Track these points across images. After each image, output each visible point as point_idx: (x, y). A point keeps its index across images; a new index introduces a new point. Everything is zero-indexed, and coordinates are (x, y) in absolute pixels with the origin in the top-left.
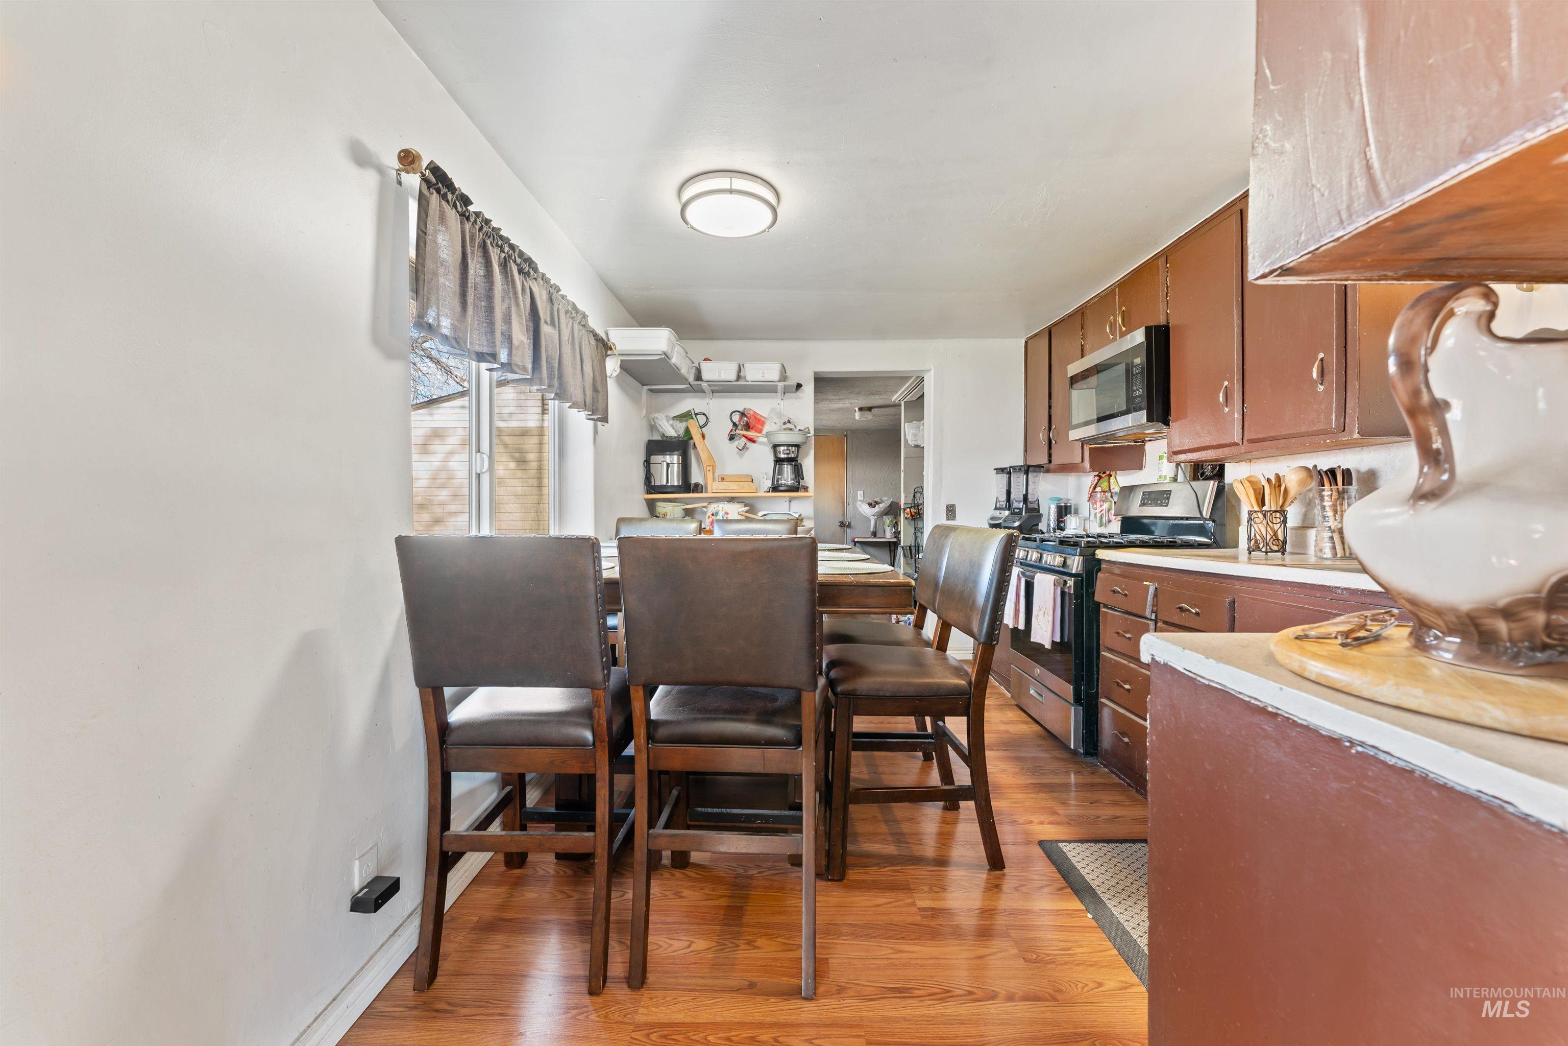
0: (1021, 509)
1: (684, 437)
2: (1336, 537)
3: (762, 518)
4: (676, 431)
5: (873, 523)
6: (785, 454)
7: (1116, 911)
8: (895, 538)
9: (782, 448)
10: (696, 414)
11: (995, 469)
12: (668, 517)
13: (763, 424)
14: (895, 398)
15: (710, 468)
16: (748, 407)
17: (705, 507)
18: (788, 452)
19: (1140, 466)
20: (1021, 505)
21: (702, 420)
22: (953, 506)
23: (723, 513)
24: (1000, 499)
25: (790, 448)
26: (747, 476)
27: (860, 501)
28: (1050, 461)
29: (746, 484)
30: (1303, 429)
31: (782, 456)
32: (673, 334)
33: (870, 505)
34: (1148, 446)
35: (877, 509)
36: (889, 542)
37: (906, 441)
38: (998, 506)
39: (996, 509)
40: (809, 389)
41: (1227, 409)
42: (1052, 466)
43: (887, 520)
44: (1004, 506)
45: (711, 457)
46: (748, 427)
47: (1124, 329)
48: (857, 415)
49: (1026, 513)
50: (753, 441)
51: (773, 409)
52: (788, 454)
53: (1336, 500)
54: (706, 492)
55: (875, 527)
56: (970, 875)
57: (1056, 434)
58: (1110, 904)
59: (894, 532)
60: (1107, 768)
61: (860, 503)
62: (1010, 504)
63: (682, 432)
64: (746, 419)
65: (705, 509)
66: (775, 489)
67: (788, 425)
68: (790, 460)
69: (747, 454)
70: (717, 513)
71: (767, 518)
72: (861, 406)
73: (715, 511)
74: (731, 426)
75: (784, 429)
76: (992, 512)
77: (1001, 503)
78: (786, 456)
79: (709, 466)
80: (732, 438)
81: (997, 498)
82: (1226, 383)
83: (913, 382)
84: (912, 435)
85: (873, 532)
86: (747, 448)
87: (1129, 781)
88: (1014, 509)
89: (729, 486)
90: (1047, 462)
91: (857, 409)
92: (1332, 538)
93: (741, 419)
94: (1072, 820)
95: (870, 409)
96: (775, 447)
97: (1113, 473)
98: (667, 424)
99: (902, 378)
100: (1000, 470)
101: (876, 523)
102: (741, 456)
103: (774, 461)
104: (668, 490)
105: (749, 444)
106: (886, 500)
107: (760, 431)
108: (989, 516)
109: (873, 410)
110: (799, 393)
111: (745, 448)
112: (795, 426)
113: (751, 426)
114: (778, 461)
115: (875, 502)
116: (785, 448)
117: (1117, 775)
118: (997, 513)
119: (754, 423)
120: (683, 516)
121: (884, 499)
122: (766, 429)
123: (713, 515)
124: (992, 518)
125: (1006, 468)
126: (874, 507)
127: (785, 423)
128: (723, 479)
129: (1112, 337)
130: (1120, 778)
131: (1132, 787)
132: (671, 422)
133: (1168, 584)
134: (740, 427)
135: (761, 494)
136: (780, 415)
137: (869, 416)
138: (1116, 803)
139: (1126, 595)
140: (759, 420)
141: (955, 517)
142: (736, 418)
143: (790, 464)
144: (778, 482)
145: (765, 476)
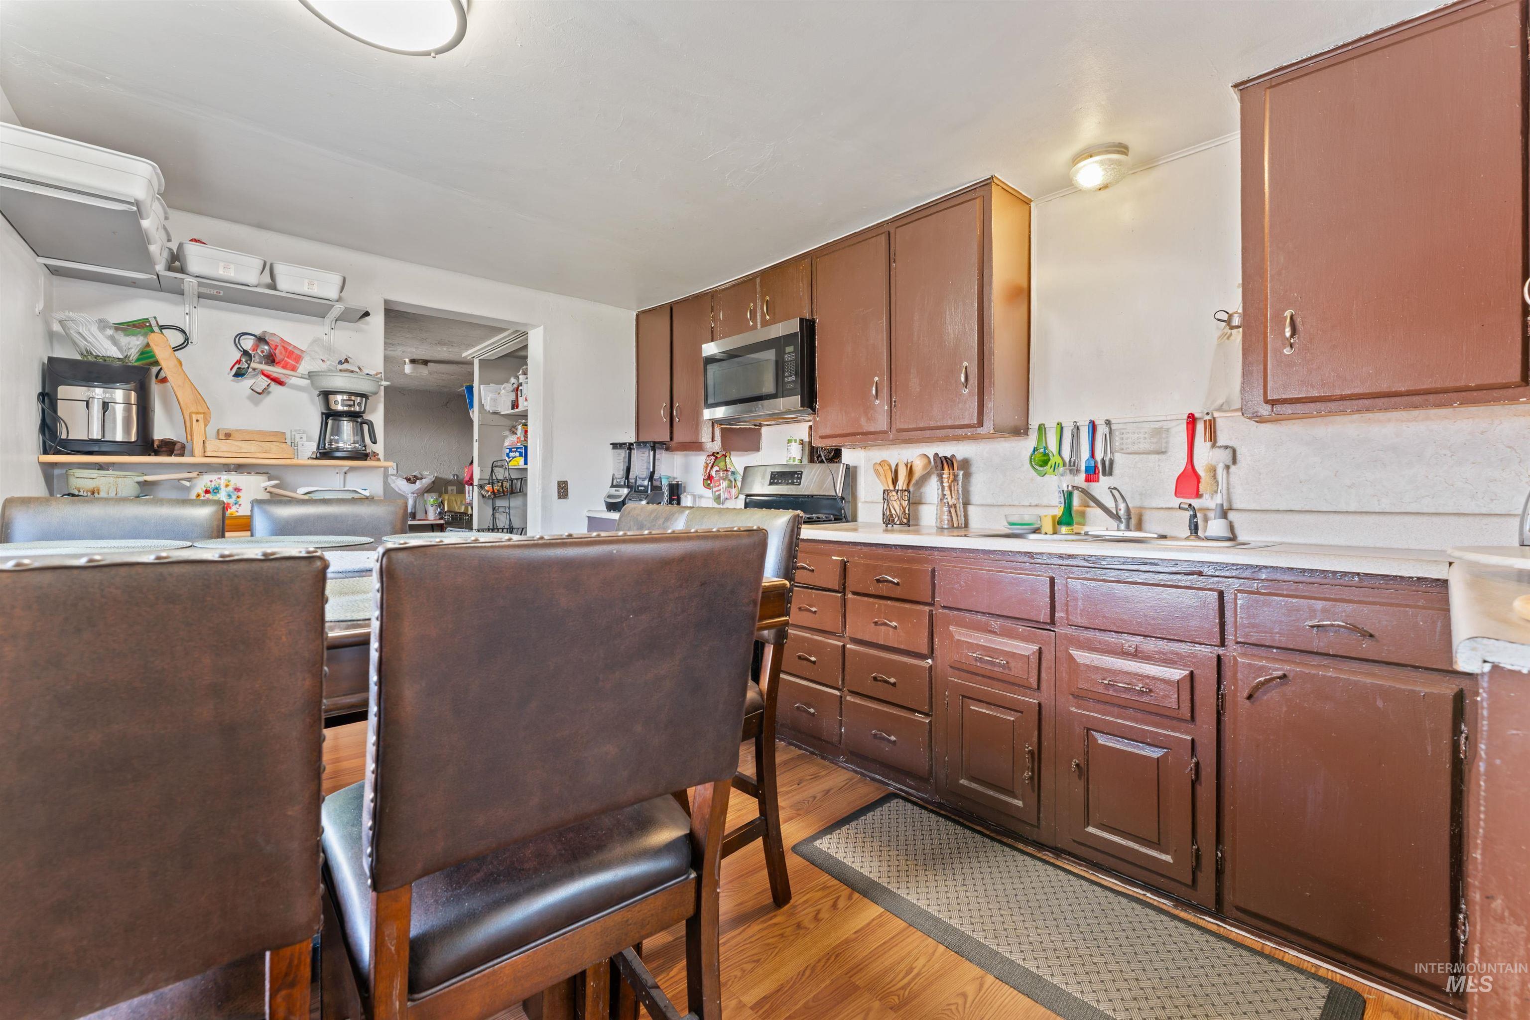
0: (646, 487)
1: (138, 360)
2: (953, 510)
3: (306, 497)
4: (120, 349)
5: (410, 503)
6: (346, 406)
7: (912, 898)
8: (440, 519)
9: (339, 398)
10: (162, 328)
11: (611, 444)
12: (103, 494)
13: (298, 359)
14: (466, 354)
15: (201, 417)
16: (270, 330)
17: (189, 480)
18: (352, 403)
19: (757, 449)
20: (646, 483)
21: (176, 338)
22: (565, 482)
23: (230, 489)
24: (617, 476)
25: (353, 398)
26: (275, 434)
27: (393, 475)
28: (671, 439)
29: (274, 447)
30: (950, 423)
31: (340, 408)
32: (157, 173)
33: (408, 480)
34: (764, 430)
35: (418, 485)
36: (432, 525)
37: (481, 406)
38: (614, 484)
39: (612, 486)
40: (377, 321)
41: (878, 402)
42: (673, 444)
43: (431, 499)
44: (622, 483)
45: (199, 399)
46: (271, 359)
47: (768, 317)
48: (408, 368)
49: (651, 491)
50: (280, 383)
51: (316, 341)
52: (350, 406)
53: (952, 481)
54: (192, 455)
55: (415, 506)
56: (765, 925)
57: (679, 412)
58: (902, 893)
59: (440, 513)
60: (784, 741)
61: (394, 478)
62: (628, 481)
63: (134, 354)
64: (266, 347)
65: (187, 484)
66: (325, 454)
67: (345, 366)
68: (354, 416)
69: (268, 400)
70: (216, 490)
71: (315, 496)
72: (415, 357)
73: (211, 486)
74: (237, 355)
75: (341, 370)
76: (607, 490)
77: (618, 480)
78: (346, 408)
79: (197, 413)
80: (239, 374)
81: (613, 475)
82: (876, 379)
83: (509, 335)
84: (491, 399)
85: (412, 512)
86: (269, 393)
87: (811, 750)
88: (638, 486)
89: (241, 448)
90: (669, 440)
91: (407, 361)
92: (950, 512)
93: (255, 349)
94: (799, 810)
95: (425, 362)
96: (326, 395)
97: (728, 454)
98: (100, 336)
99: (491, 328)
100: (615, 446)
101: (415, 502)
102: (256, 403)
103: (323, 414)
104: (104, 449)
105: (274, 387)
106: (428, 475)
107: (294, 369)
108: (605, 494)
109: (429, 364)
110: (361, 324)
111: (265, 391)
112: (360, 368)
113: (277, 360)
114: (330, 415)
115: (415, 476)
116: (345, 397)
117: (796, 746)
118: (613, 491)
119: (282, 357)
120: (135, 493)
121: (425, 473)
122: (304, 367)
123: (207, 492)
124: (609, 496)
125: (625, 444)
126: (414, 483)
127: (340, 363)
128: (228, 436)
129: (751, 323)
130: (800, 748)
131: (816, 755)
132: (110, 332)
133: (859, 557)
134: (257, 359)
135: (303, 460)
136: (329, 349)
137: (424, 371)
138: (816, 777)
139: (813, 571)
140: (291, 353)
141: (567, 495)
142: (248, 344)
143: (353, 421)
144: (331, 444)
145: (304, 436)
